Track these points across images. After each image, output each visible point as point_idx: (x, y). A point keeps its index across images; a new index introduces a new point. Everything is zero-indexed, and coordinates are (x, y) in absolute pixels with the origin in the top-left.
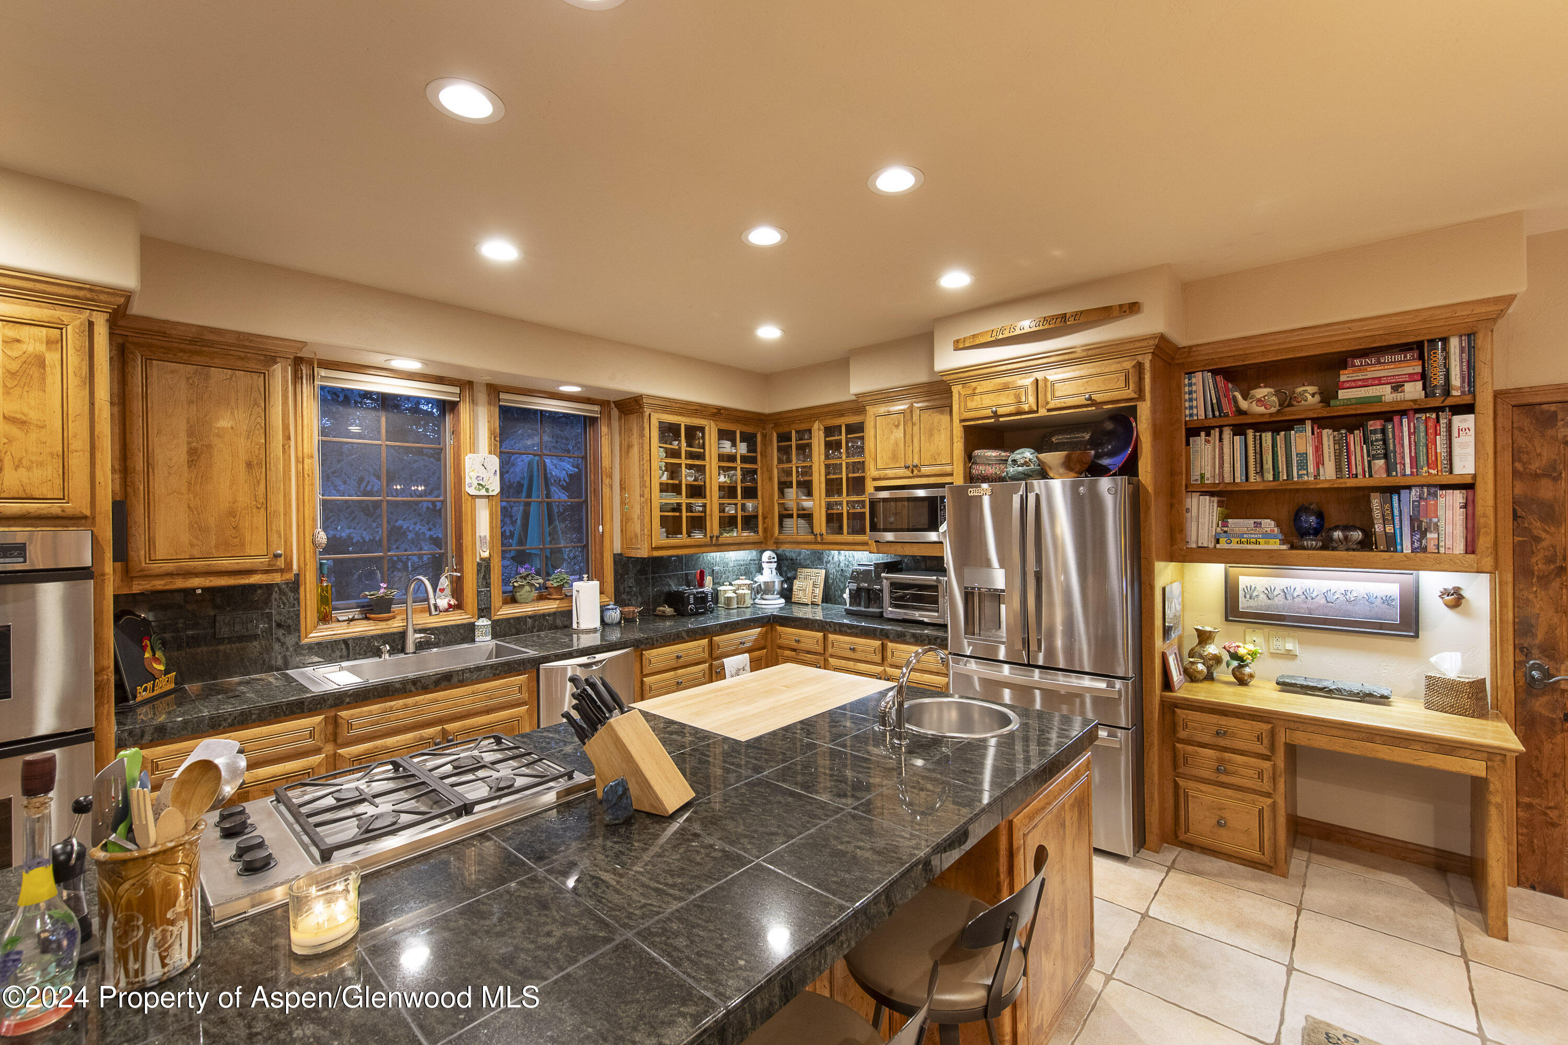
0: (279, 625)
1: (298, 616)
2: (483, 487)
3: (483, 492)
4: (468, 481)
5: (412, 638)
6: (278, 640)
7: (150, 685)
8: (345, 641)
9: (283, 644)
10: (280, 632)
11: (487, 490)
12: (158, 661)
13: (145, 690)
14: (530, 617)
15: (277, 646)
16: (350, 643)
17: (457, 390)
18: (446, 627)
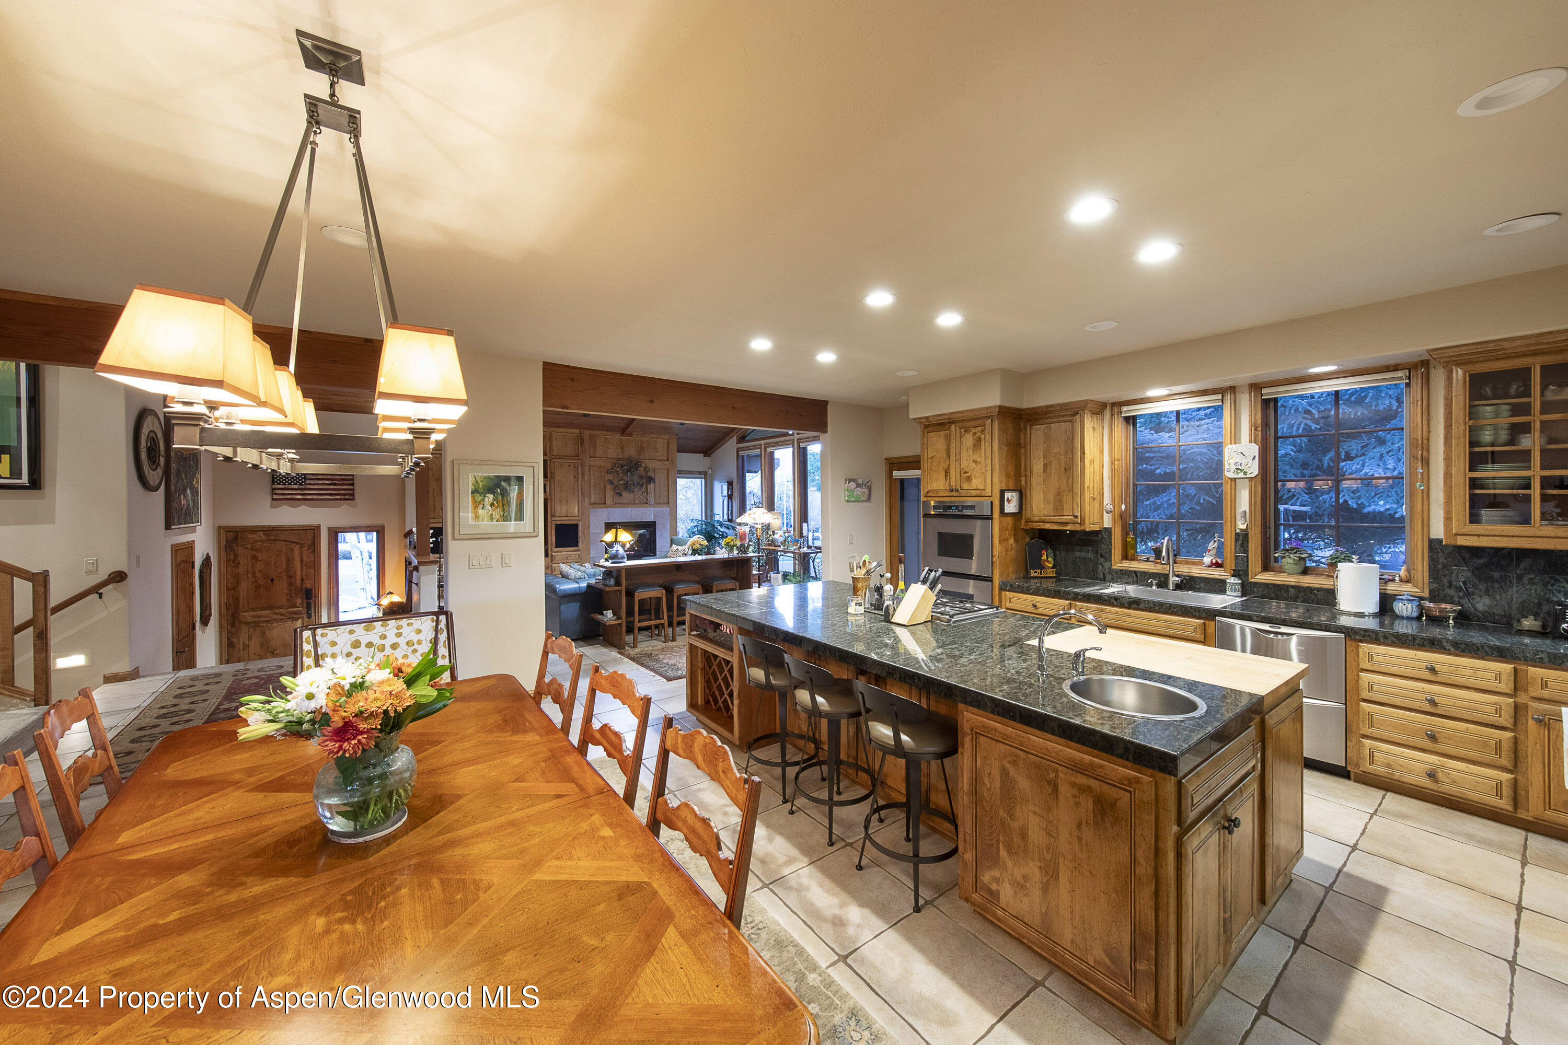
0: (1102, 556)
1: (1111, 552)
2: (1241, 471)
3: (1241, 475)
4: (1226, 466)
5: (1173, 579)
6: (1101, 564)
7: (1039, 571)
8: (1135, 572)
9: (1103, 566)
10: (1102, 560)
11: (1245, 473)
12: (1049, 562)
13: (1036, 572)
14: (1293, 587)
15: (1100, 567)
16: (1138, 574)
17: (1220, 397)
18: (1206, 578)
